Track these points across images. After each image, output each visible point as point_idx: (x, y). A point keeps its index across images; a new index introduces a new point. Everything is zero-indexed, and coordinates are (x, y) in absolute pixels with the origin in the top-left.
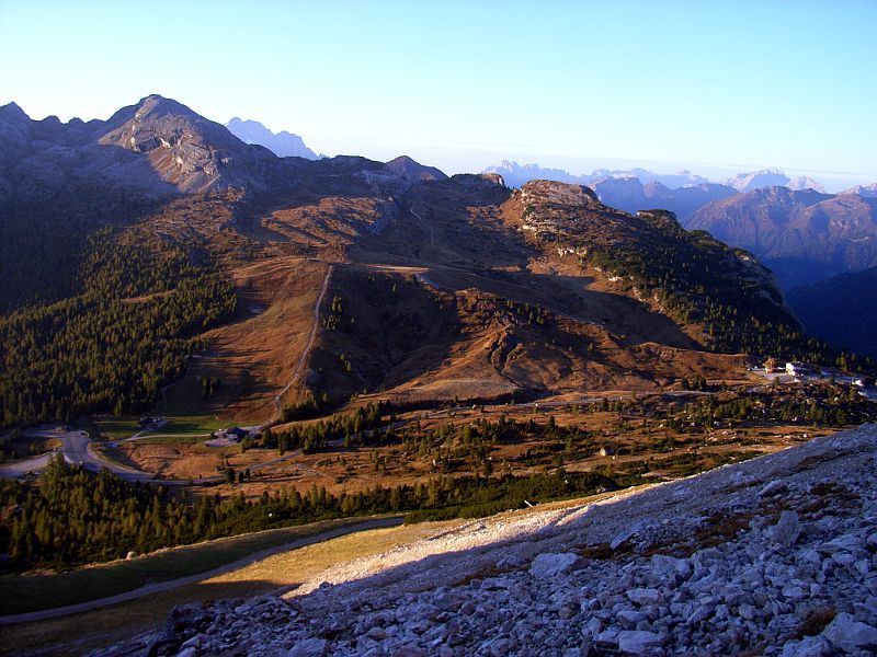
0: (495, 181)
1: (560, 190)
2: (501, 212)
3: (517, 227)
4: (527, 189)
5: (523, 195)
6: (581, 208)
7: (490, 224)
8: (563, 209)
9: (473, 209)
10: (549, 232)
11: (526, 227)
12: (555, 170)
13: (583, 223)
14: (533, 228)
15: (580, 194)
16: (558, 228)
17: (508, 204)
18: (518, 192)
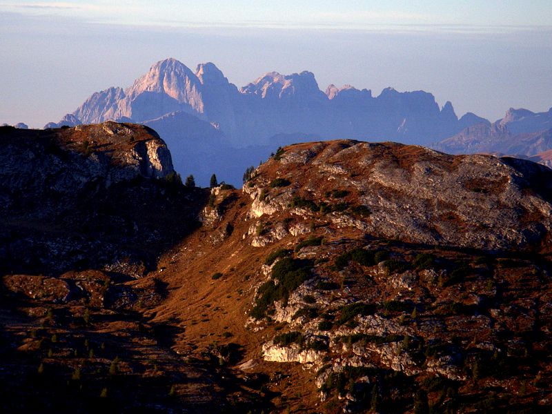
0: (130, 157)
1: (418, 184)
2: (162, 290)
3: (236, 353)
4: (273, 183)
5: (257, 211)
6: (511, 254)
7: (115, 347)
8: (436, 264)
9: (36, 286)
10: (380, 373)
11: (276, 354)
12: (388, 93)
13: (527, 322)
14: (307, 358)
15: (509, 194)
16: (418, 351)
17: (191, 254)
18: (234, 201)
